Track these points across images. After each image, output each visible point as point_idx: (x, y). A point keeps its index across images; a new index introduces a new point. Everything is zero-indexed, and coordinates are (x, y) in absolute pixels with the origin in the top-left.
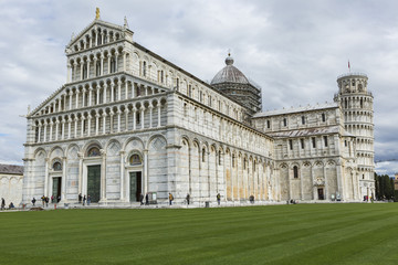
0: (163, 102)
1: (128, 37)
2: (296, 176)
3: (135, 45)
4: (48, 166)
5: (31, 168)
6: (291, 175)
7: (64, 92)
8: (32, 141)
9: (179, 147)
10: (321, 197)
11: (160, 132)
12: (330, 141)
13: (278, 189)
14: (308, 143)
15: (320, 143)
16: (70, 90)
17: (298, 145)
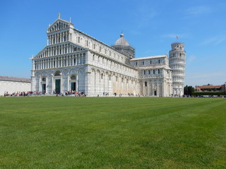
0: (84, 54)
1: (71, 26)
2: (146, 85)
4: (40, 80)
5: (34, 80)
6: (144, 85)
7: (46, 49)
8: (34, 69)
9: (90, 73)
10: (156, 94)
11: (83, 67)
12: (160, 71)
14: (152, 72)
15: (157, 72)
16: (48, 49)
17: (147, 72)
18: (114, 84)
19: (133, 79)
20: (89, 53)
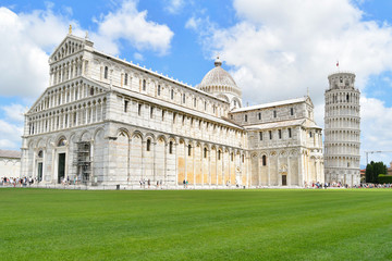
0: (105, 99)
1: (87, 47)
2: (264, 164)
3: (94, 53)
4: (35, 154)
5: (25, 155)
6: (261, 164)
7: (46, 95)
8: (27, 134)
9: (115, 139)
10: (284, 183)
11: (101, 126)
12: (293, 133)
13: (249, 175)
14: (275, 135)
15: (286, 135)
16: (50, 93)
17: (266, 135)
18: (181, 163)
19: (235, 151)
20: (113, 97)
